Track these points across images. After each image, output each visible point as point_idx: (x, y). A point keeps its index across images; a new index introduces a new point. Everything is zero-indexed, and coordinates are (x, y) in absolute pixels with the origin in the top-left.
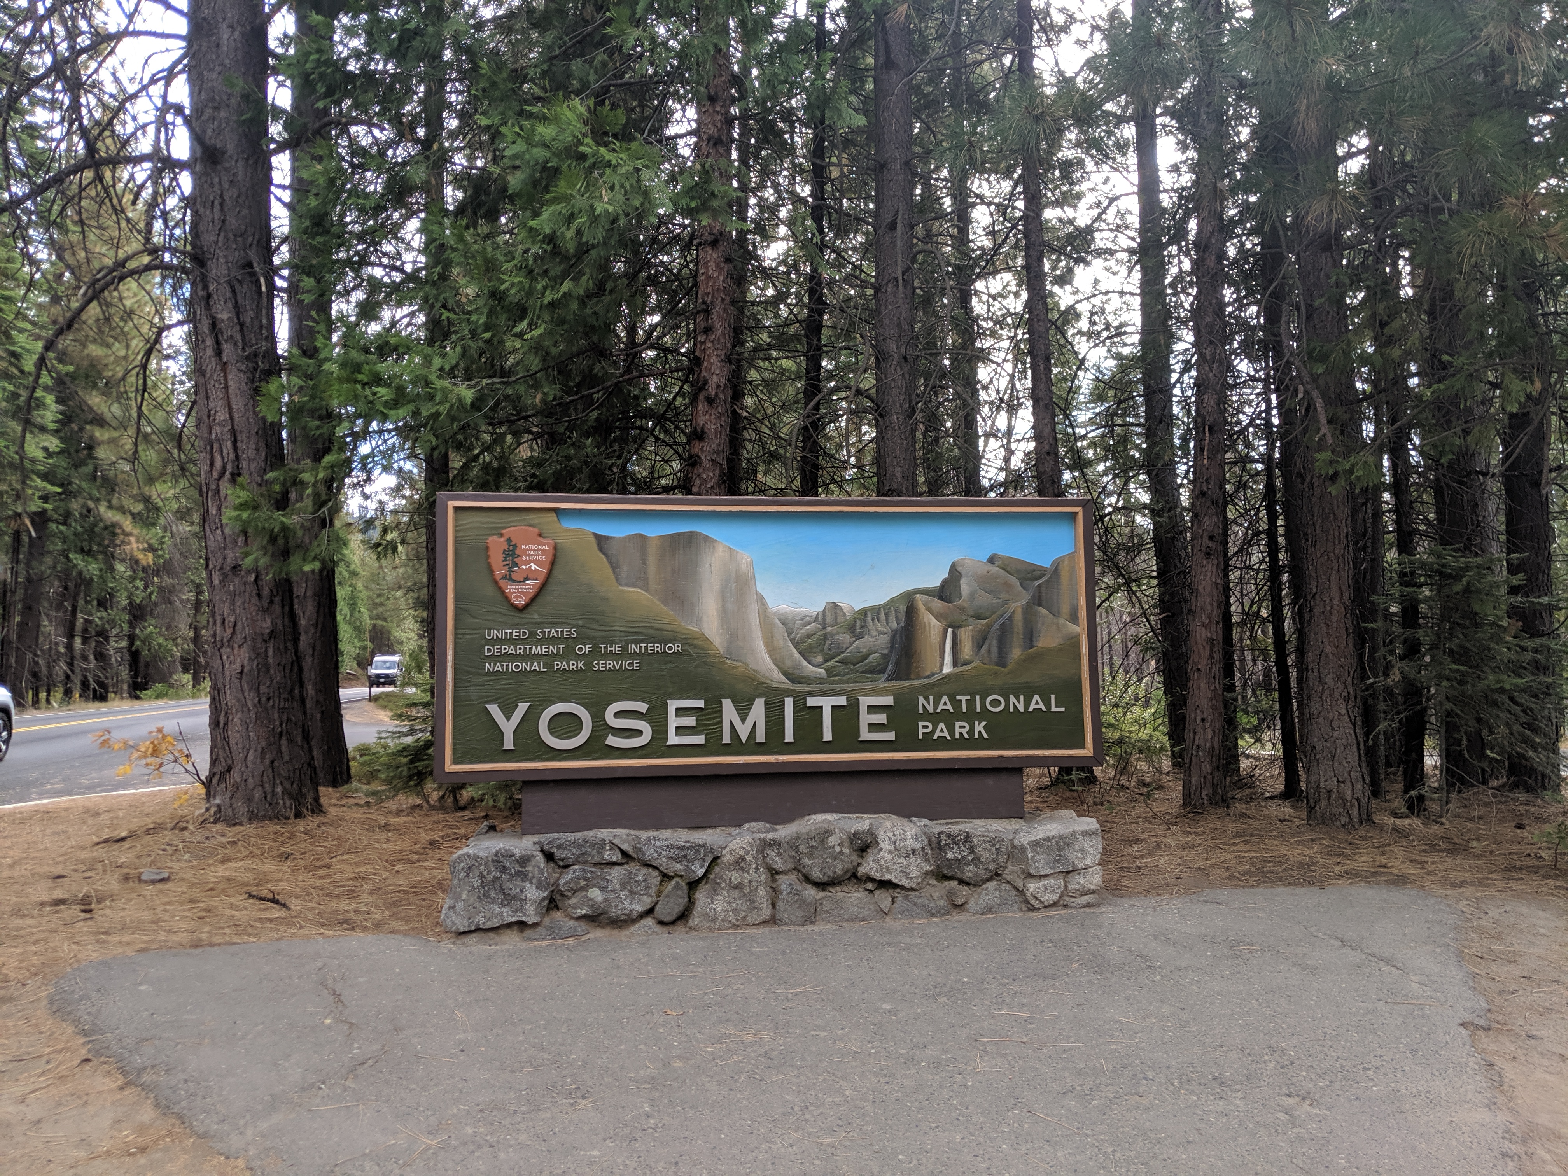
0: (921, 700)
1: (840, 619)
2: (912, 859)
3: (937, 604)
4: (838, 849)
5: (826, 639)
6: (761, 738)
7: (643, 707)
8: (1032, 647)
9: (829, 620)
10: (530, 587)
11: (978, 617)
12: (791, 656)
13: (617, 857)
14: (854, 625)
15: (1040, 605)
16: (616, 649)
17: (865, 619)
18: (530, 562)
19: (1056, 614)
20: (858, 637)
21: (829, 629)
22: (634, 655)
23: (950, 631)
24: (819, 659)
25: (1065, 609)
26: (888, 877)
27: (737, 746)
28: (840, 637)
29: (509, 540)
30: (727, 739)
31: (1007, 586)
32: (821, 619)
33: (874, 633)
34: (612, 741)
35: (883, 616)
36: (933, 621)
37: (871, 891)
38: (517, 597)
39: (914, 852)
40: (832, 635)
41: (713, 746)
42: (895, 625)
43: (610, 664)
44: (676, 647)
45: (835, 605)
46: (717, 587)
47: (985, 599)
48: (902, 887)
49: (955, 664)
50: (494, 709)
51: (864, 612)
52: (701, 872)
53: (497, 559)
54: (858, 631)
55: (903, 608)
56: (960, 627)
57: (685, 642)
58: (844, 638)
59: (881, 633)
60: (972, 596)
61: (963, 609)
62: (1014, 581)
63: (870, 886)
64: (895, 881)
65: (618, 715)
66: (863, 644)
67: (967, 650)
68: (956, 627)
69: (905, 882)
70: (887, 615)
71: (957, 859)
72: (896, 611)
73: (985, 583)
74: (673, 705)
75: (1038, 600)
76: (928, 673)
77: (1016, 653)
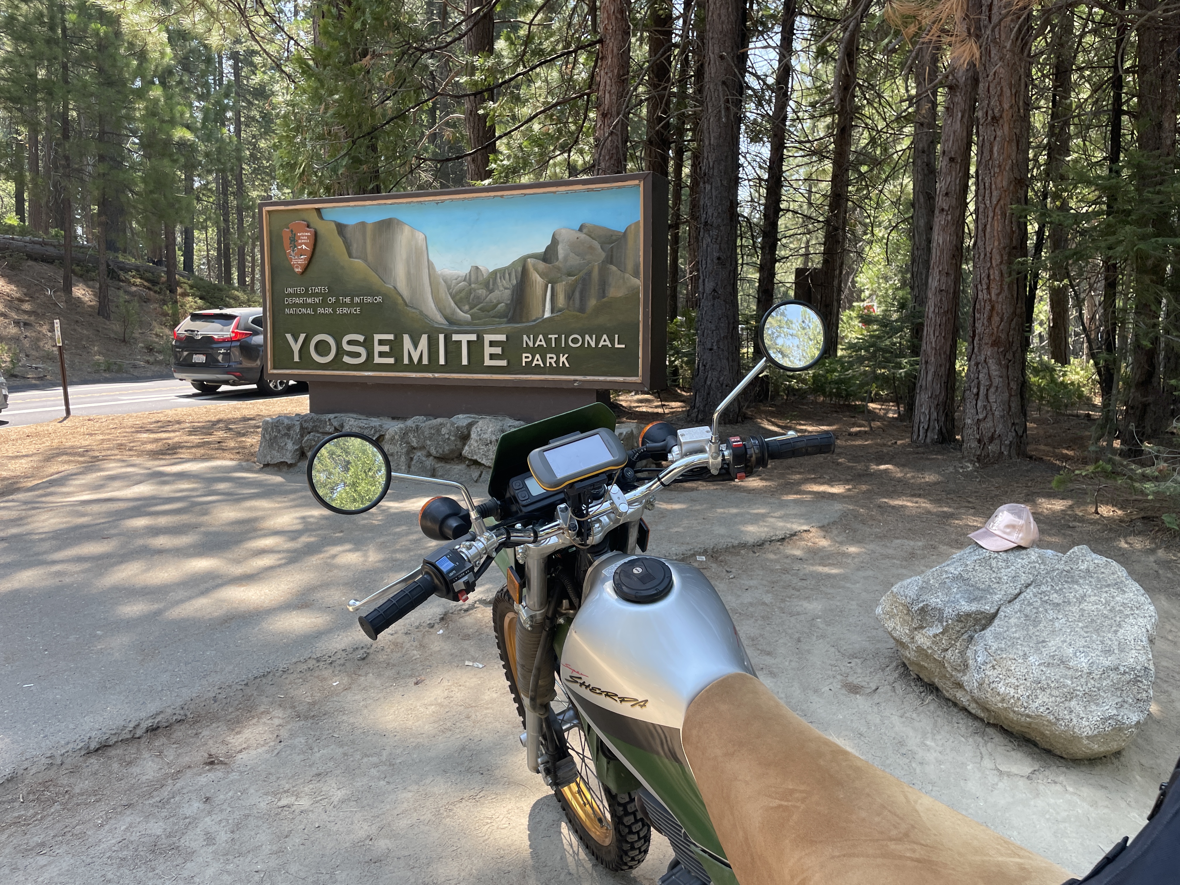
0: (525, 337)
1: (480, 279)
2: (491, 447)
3: (541, 265)
4: (447, 436)
5: (471, 293)
6: (425, 361)
7: (361, 338)
8: (604, 297)
9: (473, 278)
10: (302, 260)
11: (569, 275)
12: (450, 305)
14: (488, 283)
15: (611, 263)
16: (348, 300)
17: (495, 279)
18: (302, 244)
19: (623, 270)
20: (492, 291)
21: (473, 286)
22: (358, 304)
23: (550, 285)
24: (467, 307)
25: (630, 266)
26: (475, 457)
27: (412, 367)
28: (480, 291)
29: (292, 231)
30: (406, 361)
31: (591, 248)
32: (467, 279)
33: (501, 288)
34: (346, 359)
35: (507, 276)
36: (539, 279)
37: (468, 466)
38: (297, 267)
39: (491, 442)
40: (475, 290)
41: (398, 366)
42: (515, 282)
43: (345, 310)
44: (379, 299)
45: (477, 268)
46: (404, 256)
47: (575, 261)
48: (483, 465)
49: (552, 311)
50: (289, 336)
51: (495, 272)
53: (286, 242)
54: (491, 286)
55: (520, 269)
56: (556, 283)
57: (385, 296)
58: (482, 292)
59: (506, 288)
60: (566, 259)
61: (559, 269)
62: (596, 244)
63: (468, 463)
64: (480, 460)
65: (349, 343)
66: (493, 297)
67: (561, 301)
68: (553, 282)
69: (484, 462)
70: (510, 274)
72: (516, 271)
73: (575, 247)
74: (377, 337)
75: (610, 259)
76: (534, 318)
77: (592, 302)
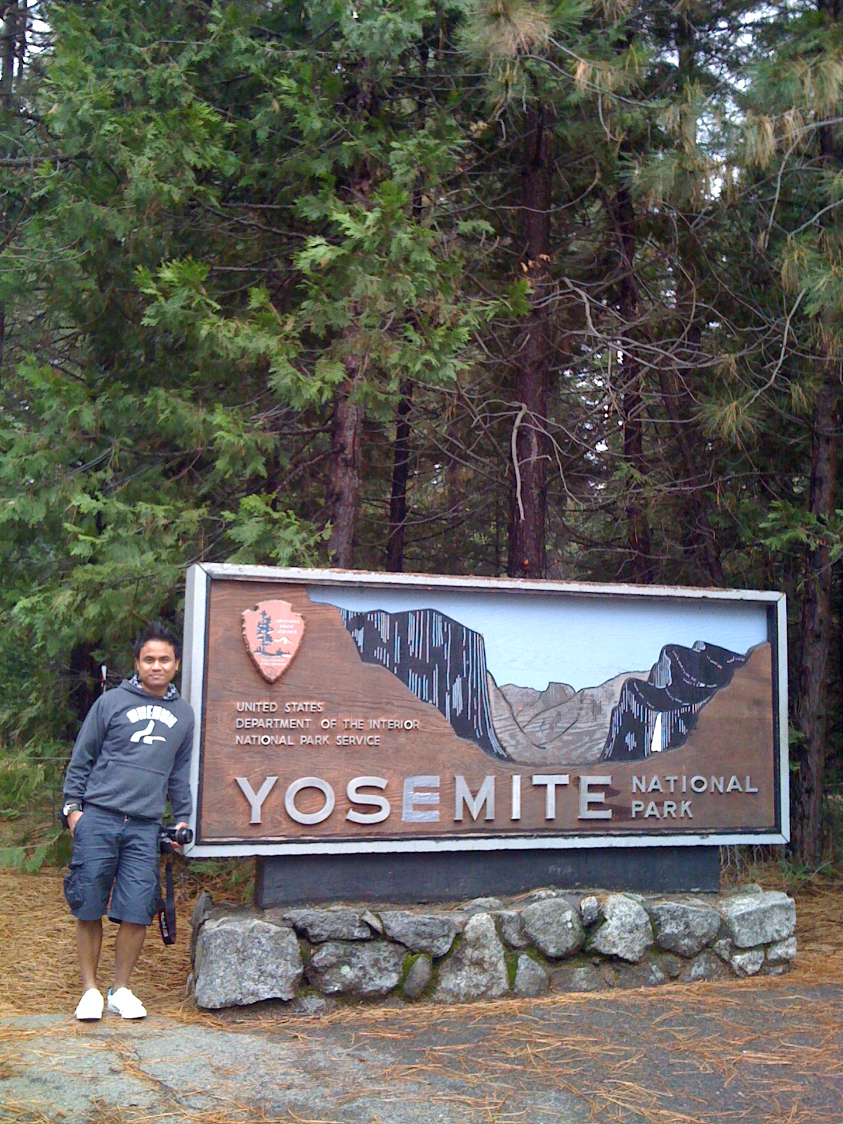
0: (635, 780)
2: (637, 934)
4: (570, 925)
6: (490, 814)
7: (382, 783)
13: (367, 934)
16: (359, 724)
18: (282, 635)
22: (375, 731)
26: (615, 951)
27: (468, 823)
29: (264, 614)
30: (459, 815)
32: (544, 698)
34: (354, 815)
37: (597, 965)
38: (270, 671)
39: (637, 927)
41: (446, 822)
43: (353, 739)
45: (558, 684)
48: (627, 961)
50: (243, 782)
51: (584, 692)
52: (446, 948)
53: (252, 632)
55: (618, 691)
63: (597, 960)
64: (621, 955)
65: (359, 790)
69: (629, 956)
71: (673, 934)
74: (411, 781)
